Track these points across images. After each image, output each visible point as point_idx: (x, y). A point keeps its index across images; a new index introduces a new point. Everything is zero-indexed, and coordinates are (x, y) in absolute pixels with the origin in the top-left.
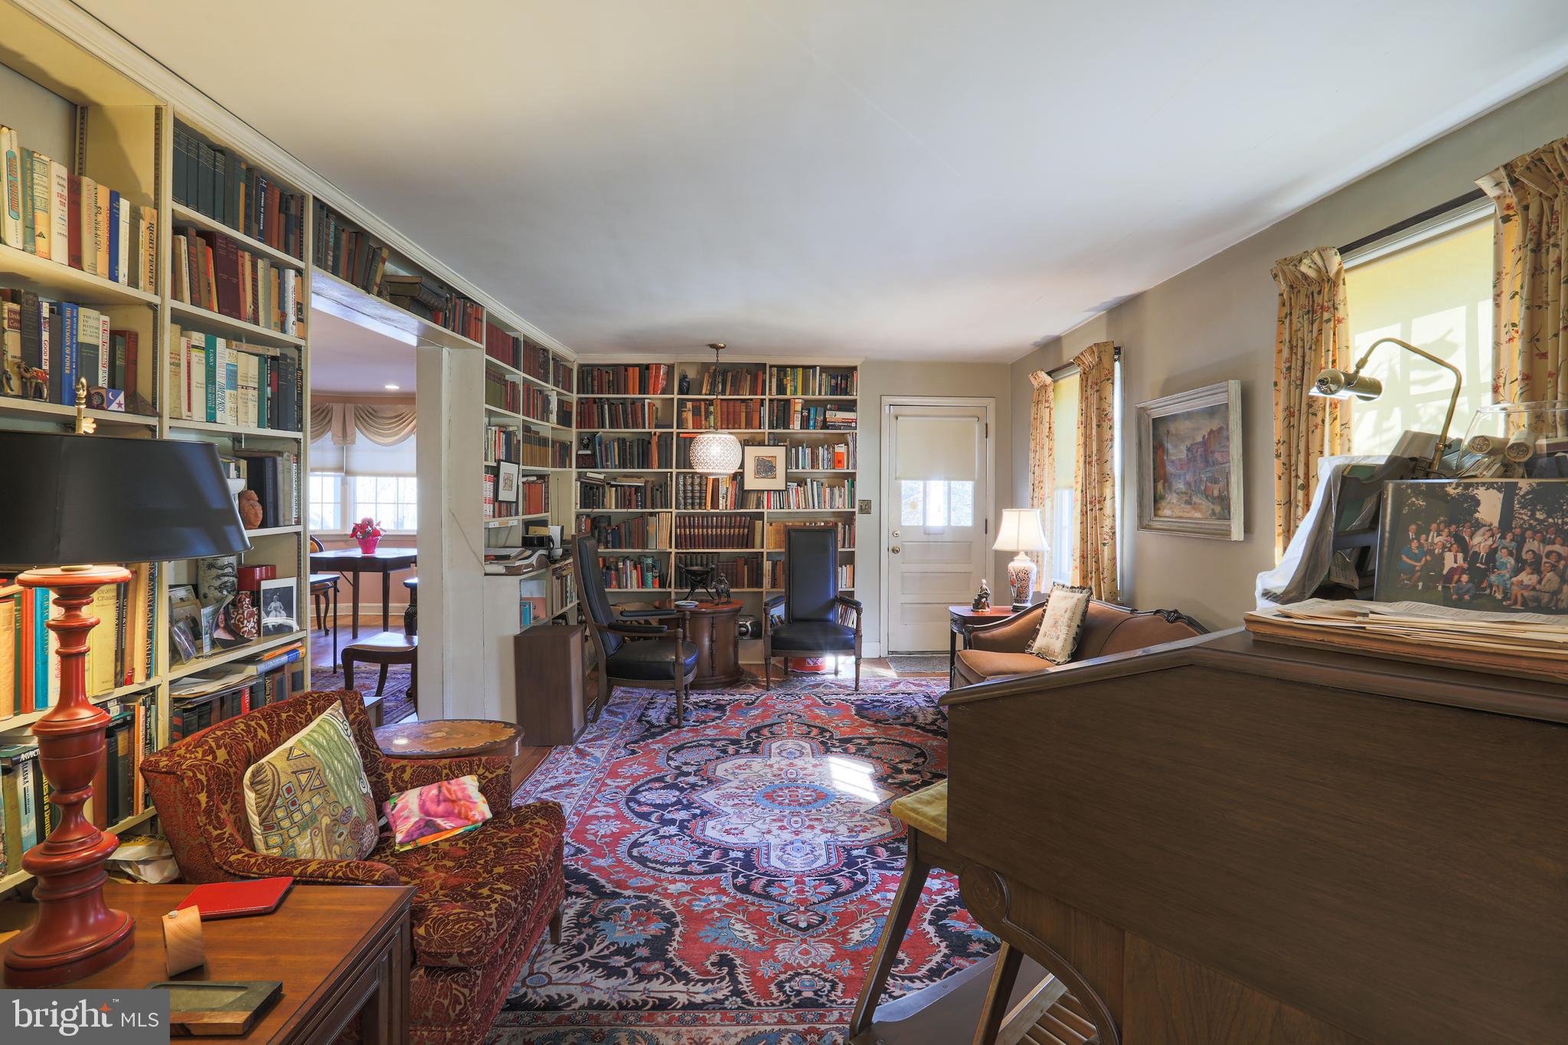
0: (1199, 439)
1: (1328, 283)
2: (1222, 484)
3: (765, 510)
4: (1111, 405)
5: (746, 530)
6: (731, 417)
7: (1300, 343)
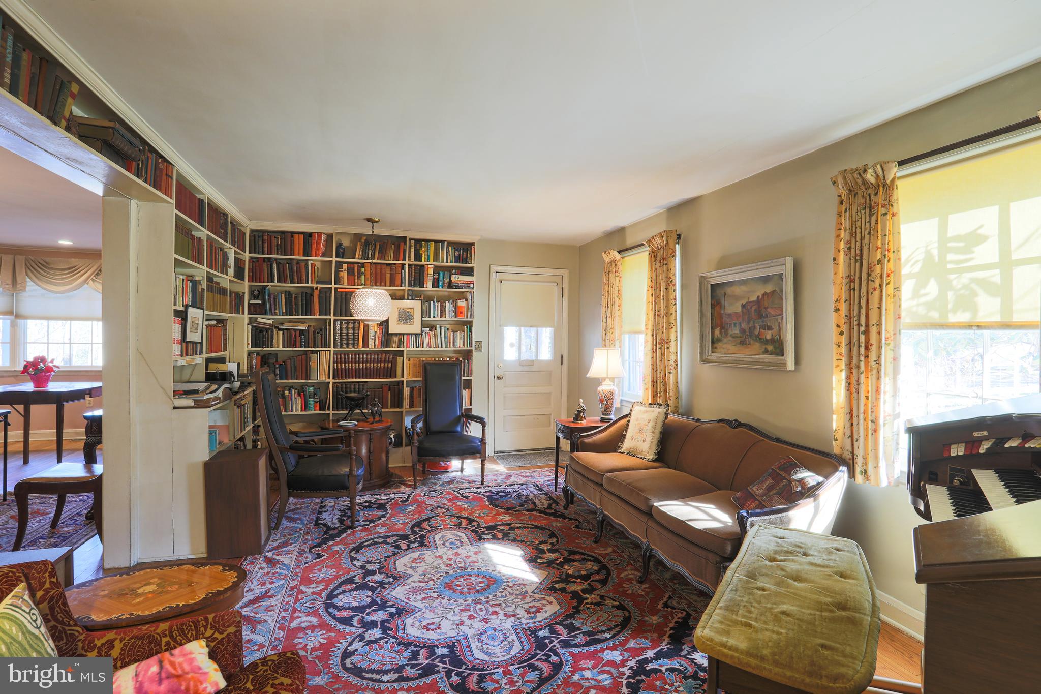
0: (755, 299)
1: (886, 187)
2: (776, 329)
3: (405, 349)
4: (674, 275)
5: (390, 364)
6: (379, 277)
7: (858, 230)
